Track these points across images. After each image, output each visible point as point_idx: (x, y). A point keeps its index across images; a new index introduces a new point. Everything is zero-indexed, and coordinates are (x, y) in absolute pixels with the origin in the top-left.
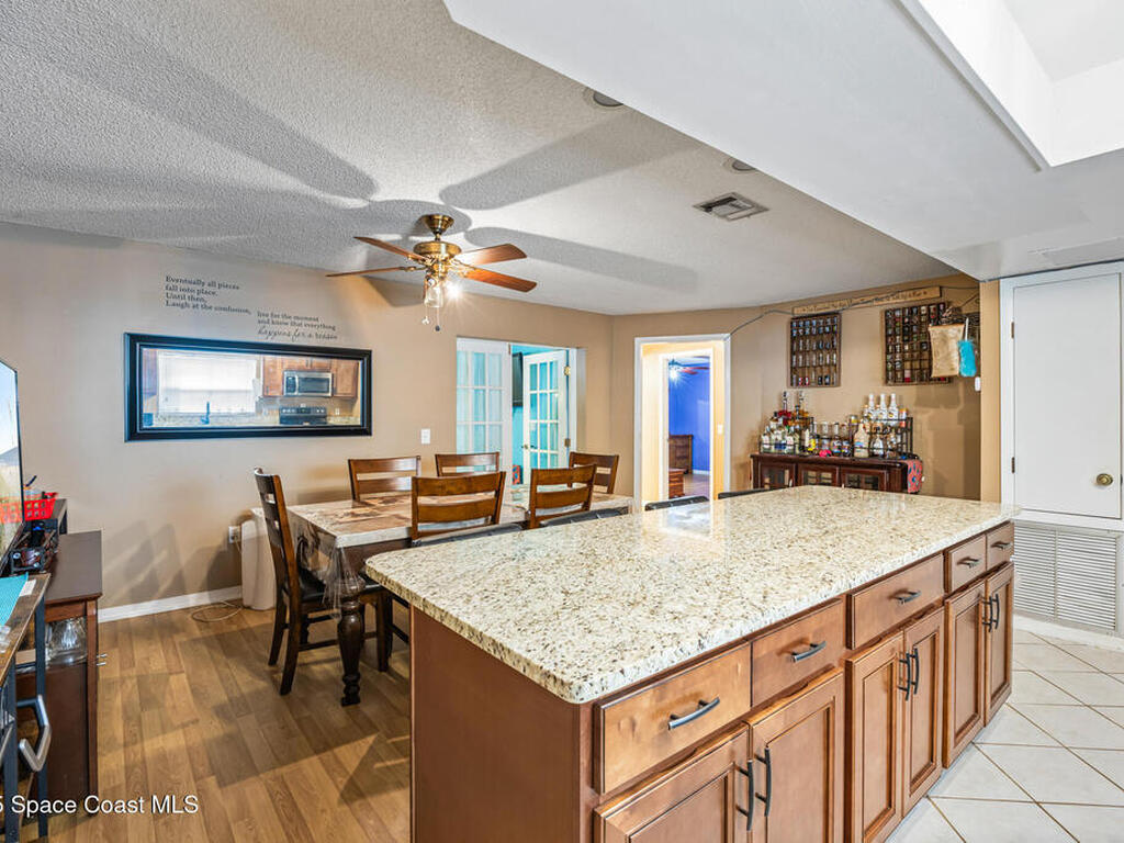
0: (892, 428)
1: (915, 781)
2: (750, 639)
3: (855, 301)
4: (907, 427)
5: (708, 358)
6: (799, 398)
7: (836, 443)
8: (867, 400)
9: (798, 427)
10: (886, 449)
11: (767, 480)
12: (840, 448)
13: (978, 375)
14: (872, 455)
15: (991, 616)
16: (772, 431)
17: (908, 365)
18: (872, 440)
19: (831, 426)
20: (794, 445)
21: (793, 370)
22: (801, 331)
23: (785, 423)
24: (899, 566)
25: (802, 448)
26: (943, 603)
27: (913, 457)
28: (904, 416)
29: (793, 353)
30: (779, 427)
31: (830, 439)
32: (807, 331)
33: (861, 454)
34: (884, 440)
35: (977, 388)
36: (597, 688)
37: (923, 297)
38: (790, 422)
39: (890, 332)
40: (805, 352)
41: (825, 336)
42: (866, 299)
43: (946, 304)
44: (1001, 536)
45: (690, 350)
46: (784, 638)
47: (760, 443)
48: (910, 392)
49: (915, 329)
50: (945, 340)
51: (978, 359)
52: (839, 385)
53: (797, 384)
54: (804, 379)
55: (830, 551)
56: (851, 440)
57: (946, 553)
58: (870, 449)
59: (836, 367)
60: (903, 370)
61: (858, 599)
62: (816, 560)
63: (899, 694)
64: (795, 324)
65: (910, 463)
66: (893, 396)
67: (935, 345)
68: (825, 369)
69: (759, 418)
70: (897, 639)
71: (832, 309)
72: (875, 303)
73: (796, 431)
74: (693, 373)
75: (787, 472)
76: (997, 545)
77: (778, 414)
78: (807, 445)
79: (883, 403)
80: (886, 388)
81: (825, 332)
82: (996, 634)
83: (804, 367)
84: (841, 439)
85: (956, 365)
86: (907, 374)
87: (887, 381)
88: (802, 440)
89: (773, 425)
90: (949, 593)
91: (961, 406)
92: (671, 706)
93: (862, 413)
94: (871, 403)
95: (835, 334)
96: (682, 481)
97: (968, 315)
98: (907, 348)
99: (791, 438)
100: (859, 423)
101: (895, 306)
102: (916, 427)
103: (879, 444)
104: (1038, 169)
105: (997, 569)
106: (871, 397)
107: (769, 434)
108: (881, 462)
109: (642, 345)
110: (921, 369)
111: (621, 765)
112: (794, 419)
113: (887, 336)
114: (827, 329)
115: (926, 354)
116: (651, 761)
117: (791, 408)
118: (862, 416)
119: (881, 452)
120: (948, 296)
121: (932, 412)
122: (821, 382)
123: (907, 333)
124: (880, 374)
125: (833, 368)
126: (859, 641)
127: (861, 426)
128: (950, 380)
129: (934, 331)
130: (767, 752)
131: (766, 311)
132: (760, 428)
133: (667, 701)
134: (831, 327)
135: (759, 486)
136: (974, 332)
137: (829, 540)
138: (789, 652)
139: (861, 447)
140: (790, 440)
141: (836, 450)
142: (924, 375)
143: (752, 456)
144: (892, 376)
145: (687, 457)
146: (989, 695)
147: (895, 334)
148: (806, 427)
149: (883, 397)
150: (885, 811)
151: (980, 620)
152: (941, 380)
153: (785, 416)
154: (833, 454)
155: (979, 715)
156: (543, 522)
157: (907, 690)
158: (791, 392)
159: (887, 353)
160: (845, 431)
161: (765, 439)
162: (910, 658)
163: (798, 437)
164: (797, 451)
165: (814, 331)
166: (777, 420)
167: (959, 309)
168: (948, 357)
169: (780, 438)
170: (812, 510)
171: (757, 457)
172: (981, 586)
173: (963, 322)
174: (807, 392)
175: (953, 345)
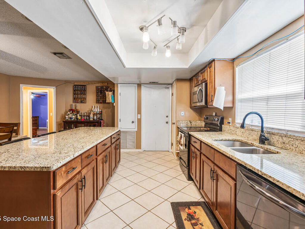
0: (98, 113)
1: (107, 180)
2: (81, 155)
3: (90, 83)
4: (101, 113)
5: (47, 93)
6: (76, 106)
7: (86, 117)
8: (92, 107)
9: (76, 113)
10: (97, 118)
11: (67, 128)
12: (86, 118)
13: (114, 102)
14: (94, 120)
15: (118, 147)
16: (69, 114)
17: (101, 99)
18: (94, 116)
19: (84, 113)
20: (75, 118)
21: (74, 99)
22: (76, 89)
23: (72, 112)
24: (104, 139)
25: (77, 119)
26: (111, 146)
27: (102, 120)
28: (100, 111)
29: (74, 94)
30: (71, 113)
31: (84, 116)
32: (78, 89)
33: (92, 119)
34: (96, 116)
35: (114, 105)
36: (56, 166)
37: (104, 85)
38: (74, 112)
39: (98, 91)
40: (77, 94)
41: (83, 91)
42: (92, 83)
43: (109, 87)
44: (119, 133)
45: (40, 90)
46: (86, 154)
47: (65, 118)
48: (101, 105)
49: (102, 91)
50: (109, 95)
51: (114, 99)
52: (86, 103)
53: (75, 102)
54: (77, 101)
55: (92, 138)
56: (89, 116)
57: (111, 136)
58: (93, 118)
59: (85, 99)
60: (100, 100)
61: (98, 146)
62: (90, 140)
63: (104, 163)
64: (75, 87)
65: (102, 121)
66: (98, 106)
67: (107, 95)
68: (83, 99)
69: (64, 111)
70: (104, 153)
71: (84, 84)
72: (94, 84)
73: (75, 114)
74: (39, 97)
75: (73, 125)
76: (118, 135)
77: (70, 110)
78: (78, 118)
79: (96, 108)
80: (97, 104)
81: (83, 90)
82: (118, 150)
83: (77, 98)
84: (87, 116)
85: (111, 100)
86: (101, 101)
87: (97, 103)
88: (77, 117)
89: (69, 113)
90: (112, 144)
91: (111, 109)
92: (68, 170)
93: (92, 110)
94: (93, 108)
95: (85, 90)
96: (36, 131)
97: (113, 90)
98: (101, 95)
99: (74, 116)
100: (91, 112)
101: (98, 86)
102: (103, 113)
103: (95, 117)
104: (125, 67)
105: (118, 139)
106: (93, 106)
107: (68, 115)
108: (96, 121)
109: (23, 87)
110: (104, 100)
111: (60, 183)
112: (75, 111)
113: (97, 92)
114: (83, 89)
115: (105, 97)
116: (65, 181)
117: (74, 108)
118: (91, 110)
119: (96, 119)
120: (109, 85)
121: (106, 110)
122: (82, 102)
123: (101, 92)
124: (95, 101)
125: (84, 99)
126: (98, 154)
127: (91, 113)
128: (109, 103)
129: (107, 93)
130: (84, 176)
131: (66, 82)
132: (65, 114)
133: (67, 169)
134: (84, 89)
135: (65, 129)
136: (114, 94)
137: (91, 136)
138: (87, 157)
139: (91, 118)
140: (74, 117)
141: (85, 119)
142: (104, 102)
143: (63, 121)
144: (98, 102)
145: (36, 123)
146: (117, 162)
147: (98, 92)
148: (78, 113)
149: (96, 106)
150: (103, 186)
151: (116, 149)
152: (108, 103)
153: (72, 110)
154: (85, 120)
155: (116, 166)
156: (3, 144)
157: (106, 162)
158: (74, 104)
159: (97, 96)
160: (88, 114)
161: (67, 117)
162: (106, 156)
163: (76, 116)
164: (76, 120)
165: (80, 89)
166: (70, 112)
167: (111, 89)
168: (109, 99)
169: (71, 116)
170: (85, 132)
171: (64, 121)
172: (116, 143)
173: (112, 91)
174: (78, 105)
175: (110, 96)
